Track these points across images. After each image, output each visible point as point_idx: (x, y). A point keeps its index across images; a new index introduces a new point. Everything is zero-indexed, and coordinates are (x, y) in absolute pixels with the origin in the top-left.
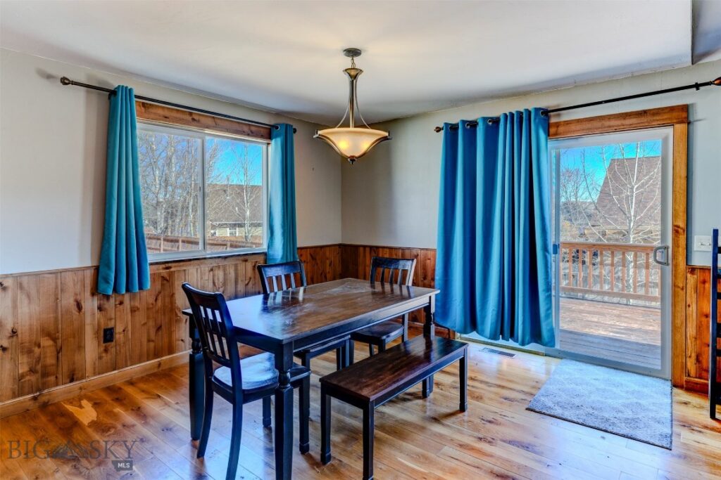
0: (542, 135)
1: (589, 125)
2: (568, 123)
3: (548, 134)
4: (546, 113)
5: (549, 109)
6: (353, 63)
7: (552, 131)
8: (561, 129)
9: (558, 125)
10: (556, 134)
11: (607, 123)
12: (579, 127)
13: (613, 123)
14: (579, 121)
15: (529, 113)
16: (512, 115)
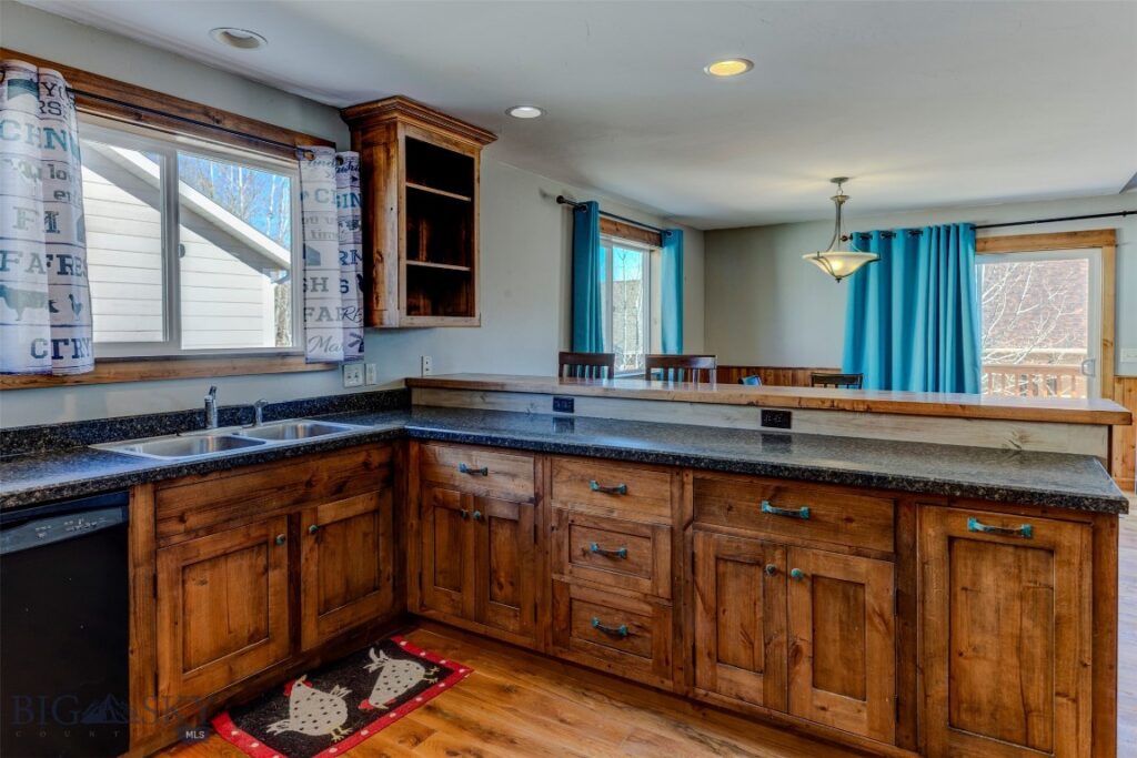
0: (971, 251)
1: (1020, 243)
2: (997, 239)
3: (975, 250)
4: (974, 228)
5: (978, 225)
6: (840, 189)
7: (980, 247)
8: (989, 245)
9: (985, 241)
10: (983, 250)
11: (1038, 242)
12: (1008, 244)
13: (1044, 241)
14: (1007, 238)
15: (958, 228)
16: (938, 229)
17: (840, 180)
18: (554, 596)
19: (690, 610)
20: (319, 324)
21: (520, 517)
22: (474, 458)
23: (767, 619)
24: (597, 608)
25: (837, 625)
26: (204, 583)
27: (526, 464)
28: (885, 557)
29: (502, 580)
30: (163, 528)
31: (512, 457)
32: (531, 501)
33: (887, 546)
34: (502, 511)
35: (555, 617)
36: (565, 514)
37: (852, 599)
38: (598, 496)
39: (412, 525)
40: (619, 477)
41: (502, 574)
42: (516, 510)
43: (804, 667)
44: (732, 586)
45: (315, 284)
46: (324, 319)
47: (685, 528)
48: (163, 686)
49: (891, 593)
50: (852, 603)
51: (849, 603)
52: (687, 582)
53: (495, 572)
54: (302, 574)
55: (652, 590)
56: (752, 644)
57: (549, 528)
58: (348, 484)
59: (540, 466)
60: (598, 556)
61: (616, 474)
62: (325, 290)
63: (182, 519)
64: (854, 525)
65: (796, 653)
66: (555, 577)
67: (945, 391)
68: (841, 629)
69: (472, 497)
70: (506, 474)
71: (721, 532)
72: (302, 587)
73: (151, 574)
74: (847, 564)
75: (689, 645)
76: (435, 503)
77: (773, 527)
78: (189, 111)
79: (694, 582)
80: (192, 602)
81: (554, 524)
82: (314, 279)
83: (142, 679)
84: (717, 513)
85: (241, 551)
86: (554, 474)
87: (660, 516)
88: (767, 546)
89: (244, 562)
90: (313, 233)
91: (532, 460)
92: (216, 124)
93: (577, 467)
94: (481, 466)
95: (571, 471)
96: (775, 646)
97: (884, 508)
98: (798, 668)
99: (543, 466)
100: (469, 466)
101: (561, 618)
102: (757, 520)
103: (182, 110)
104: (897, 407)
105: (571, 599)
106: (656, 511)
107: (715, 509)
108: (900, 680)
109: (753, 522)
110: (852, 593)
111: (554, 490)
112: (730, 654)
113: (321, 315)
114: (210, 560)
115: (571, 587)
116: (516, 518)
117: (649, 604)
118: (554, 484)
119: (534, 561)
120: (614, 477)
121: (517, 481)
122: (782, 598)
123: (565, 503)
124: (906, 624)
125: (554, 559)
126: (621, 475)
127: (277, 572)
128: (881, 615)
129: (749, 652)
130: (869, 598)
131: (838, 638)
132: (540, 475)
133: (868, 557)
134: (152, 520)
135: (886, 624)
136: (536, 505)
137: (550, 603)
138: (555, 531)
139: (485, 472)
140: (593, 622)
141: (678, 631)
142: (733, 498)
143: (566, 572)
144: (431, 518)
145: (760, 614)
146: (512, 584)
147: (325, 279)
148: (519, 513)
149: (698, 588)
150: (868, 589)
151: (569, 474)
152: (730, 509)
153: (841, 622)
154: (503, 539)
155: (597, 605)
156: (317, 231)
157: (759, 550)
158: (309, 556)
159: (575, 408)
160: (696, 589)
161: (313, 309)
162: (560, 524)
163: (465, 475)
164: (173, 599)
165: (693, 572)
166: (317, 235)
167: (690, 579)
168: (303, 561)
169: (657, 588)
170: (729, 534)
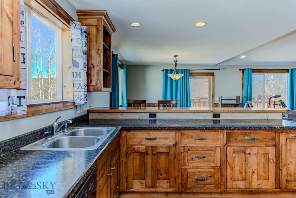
4: (189, 70)
8: (192, 74)
12: (195, 74)
15: (186, 70)
16: (183, 70)
17: (176, 56)
18: (182, 174)
19: (226, 168)
20: (78, 90)
21: (169, 151)
22: (151, 134)
23: (246, 167)
24: (196, 174)
25: (262, 164)
27: (172, 134)
28: (273, 146)
29: (162, 172)
31: (166, 133)
32: (174, 145)
33: (274, 143)
34: (162, 150)
35: (182, 180)
36: (186, 148)
37: (266, 157)
38: (197, 141)
39: (123, 161)
40: (204, 135)
41: (162, 170)
42: (168, 149)
43: (255, 176)
44: (237, 160)
45: (76, 75)
46: (80, 88)
47: (224, 146)
49: (274, 154)
50: (266, 158)
51: (265, 158)
52: (225, 161)
53: (159, 170)
55: (215, 165)
56: (242, 173)
57: (180, 153)
59: (177, 135)
60: (197, 158)
61: (203, 134)
62: (80, 77)
63: (99, 174)
64: (267, 139)
65: (253, 173)
66: (183, 167)
67: (184, 107)
68: (263, 165)
69: (150, 148)
70: (164, 138)
71: (234, 146)
74: (265, 149)
75: (225, 178)
76: (133, 152)
77: (248, 143)
79: (227, 160)
81: (182, 151)
82: (76, 73)
84: (233, 141)
86: (182, 136)
87: (217, 144)
88: (246, 148)
90: (76, 55)
91: (174, 133)
93: (190, 133)
94: (154, 137)
95: (188, 135)
96: (248, 172)
97: (273, 134)
98: (253, 177)
99: (178, 134)
100: (149, 137)
101: (184, 180)
102: (244, 141)
104: (245, 111)
105: (188, 173)
106: (216, 143)
107: (232, 140)
108: (276, 173)
109: (243, 142)
110: (266, 156)
111: (182, 141)
112: (236, 178)
113: (79, 87)
115: (188, 169)
116: (168, 152)
117: (213, 169)
118: (182, 139)
119: (175, 164)
120: (202, 135)
121: (168, 140)
122: (250, 160)
123: (186, 145)
124: (277, 160)
125: (182, 162)
126: (205, 134)
128: (272, 159)
129: (241, 176)
130: (270, 156)
131: (262, 167)
132: (177, 137)
133: (269, 146)
135: (273, 161)
136: (175, 147)
137: (181, 176)
138: (182, 154)
139: (155, 139)
140: (195, 178)
141: (222, 175)
142: (237, 137)
143: (186, 165)
144: (132, 157)
145: (244, 165)
146: (166, 173)
147: (80, 73)
148: (169, 150)
149: (228, 162)
150: (269, 154)
151: (188, 136)
152: (236, 140)
153: (263, 163)
154: (162, 159)
155: (197, 173)
156: (77, 54)
157: (244, 149)
159: (157, 116)
160: (227, 163)
161: (76, 84)
162: (184, 151)
163: (147, 140)
165: (226, 158)
166: (77, 56)
167: (225, 160)
169: (216, 164)
170: (236, 146)
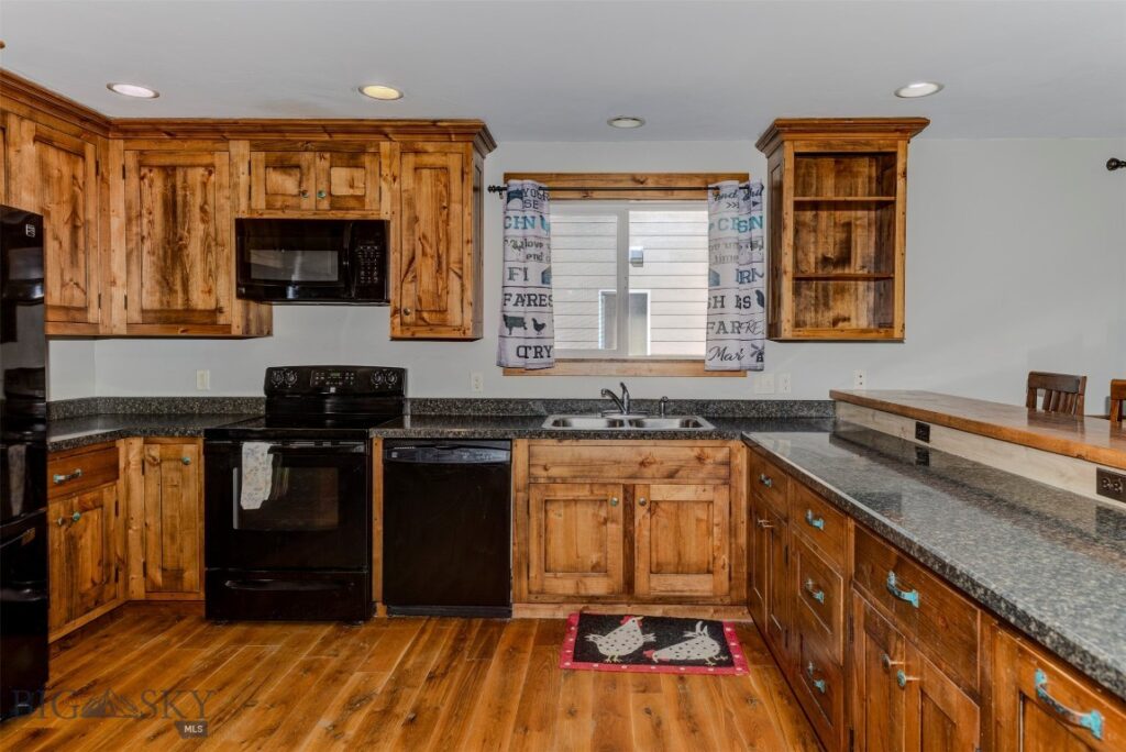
20: (719, 336)
21: (781, 535)
26: (560, 515)
29: (776, 596)
30: (533, 470)
32: (785, 520)
41: (776, 590)
45: (715, 302)
48: (532, 574)
54: (636, 535)
57: (791, 552)
58: (680, 473)
59: (789, 486)
61: (819, 506)
62: (723, 306)
63: (546, 469)
69: (766, 507)
70: (777, 489)
72: (636, 545)
73: (526, 499)
76: (755, 508)
78: (621, 181)
80: (551, 526)
81: (793, 549)
82: (715, 298)
83: (519, 564)
85: (587, 502)
89: (590, 510)
90: (716, 258)
92: (641, 186)
95: (800, 495)
103: (616, 181)
113: (719, 329)
114: (564, 501)
121: (781, 499)
126: (821, 508)
127: (614, 526)
132: (789, 495)
134: (527, 464)
136: (787, 526)
138: (793, 557)
148: (781, 531)
156: (718, 256)
158: (642, 522)
159: (931, 438)
164: (539, 519)
166: (718, 260)
168: (636, 523)
